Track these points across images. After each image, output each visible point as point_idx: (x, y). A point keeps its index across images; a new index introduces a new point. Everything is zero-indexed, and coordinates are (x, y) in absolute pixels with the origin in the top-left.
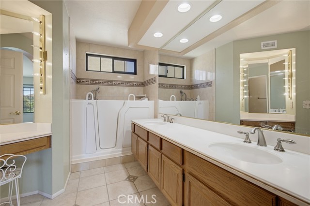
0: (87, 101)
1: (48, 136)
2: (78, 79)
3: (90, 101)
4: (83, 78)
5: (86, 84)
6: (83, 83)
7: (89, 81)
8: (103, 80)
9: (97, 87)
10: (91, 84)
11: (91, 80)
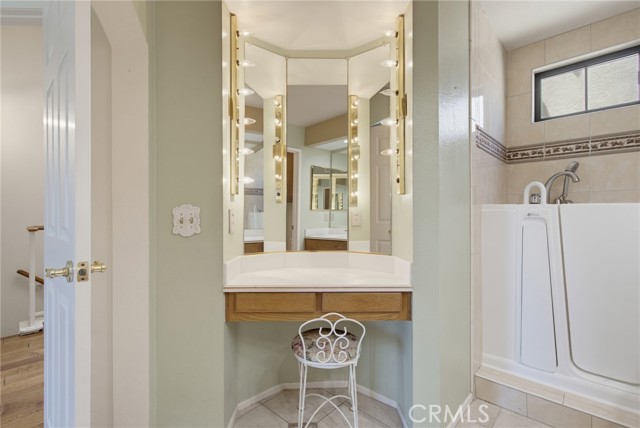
0: (526, 207)
1: (403, 293)
2: (510, 150)
3: (534, 208)
4: (524, 144)
5: (533, 159)
6: (525, 158)
7: (543, 150)
8: (595, 139)
9: (570, 162)
10: (550, 156)
11: (548, 145)
